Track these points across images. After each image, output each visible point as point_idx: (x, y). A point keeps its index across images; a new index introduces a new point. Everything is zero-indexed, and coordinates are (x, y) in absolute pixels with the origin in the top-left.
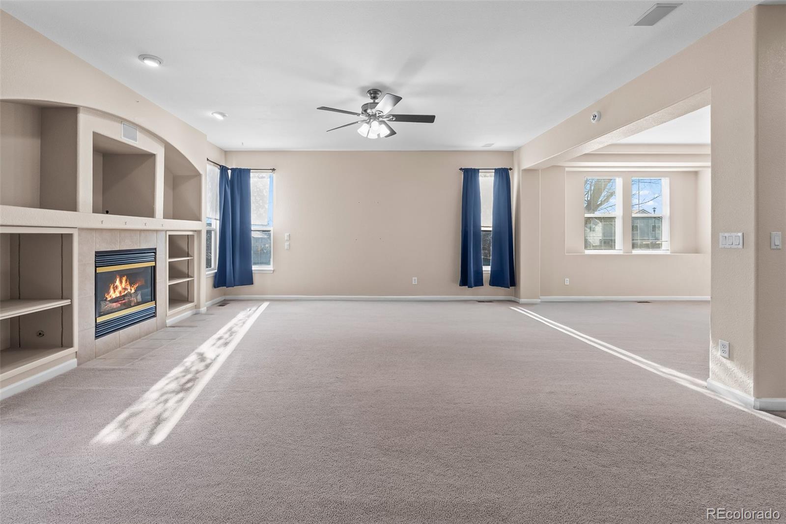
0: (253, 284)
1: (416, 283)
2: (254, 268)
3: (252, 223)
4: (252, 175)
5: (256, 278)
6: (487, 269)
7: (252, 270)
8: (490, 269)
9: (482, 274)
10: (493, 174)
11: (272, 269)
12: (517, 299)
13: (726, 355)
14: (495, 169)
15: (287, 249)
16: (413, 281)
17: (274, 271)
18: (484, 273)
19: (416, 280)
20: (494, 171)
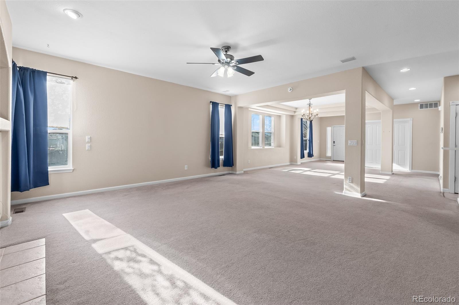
0: (49, 184)
1: (187, 169)
2: (50, 169)
3: (48, 125)
4: (48, 78)
5: (52, 179)
6: (222, 157)
7: (48, 171)
8: (223, 158)
9: (219, 160)
10: (224, 107)
11: (72, 168)
12: (234, 172)
13: (351, 182)
14: (225, 104)
15: (87, 150)
16: (185, 168)
17: (73, 170)
18: (220, 160)
19: (187, 167)
20: (224, 105)
